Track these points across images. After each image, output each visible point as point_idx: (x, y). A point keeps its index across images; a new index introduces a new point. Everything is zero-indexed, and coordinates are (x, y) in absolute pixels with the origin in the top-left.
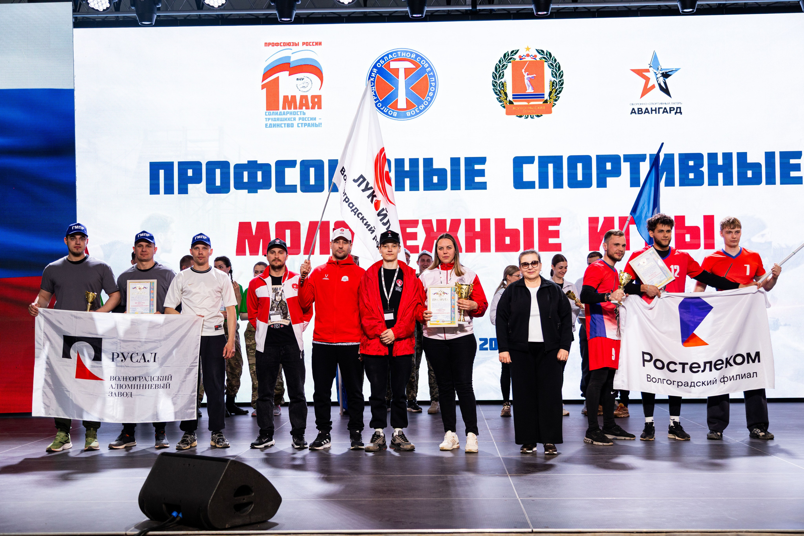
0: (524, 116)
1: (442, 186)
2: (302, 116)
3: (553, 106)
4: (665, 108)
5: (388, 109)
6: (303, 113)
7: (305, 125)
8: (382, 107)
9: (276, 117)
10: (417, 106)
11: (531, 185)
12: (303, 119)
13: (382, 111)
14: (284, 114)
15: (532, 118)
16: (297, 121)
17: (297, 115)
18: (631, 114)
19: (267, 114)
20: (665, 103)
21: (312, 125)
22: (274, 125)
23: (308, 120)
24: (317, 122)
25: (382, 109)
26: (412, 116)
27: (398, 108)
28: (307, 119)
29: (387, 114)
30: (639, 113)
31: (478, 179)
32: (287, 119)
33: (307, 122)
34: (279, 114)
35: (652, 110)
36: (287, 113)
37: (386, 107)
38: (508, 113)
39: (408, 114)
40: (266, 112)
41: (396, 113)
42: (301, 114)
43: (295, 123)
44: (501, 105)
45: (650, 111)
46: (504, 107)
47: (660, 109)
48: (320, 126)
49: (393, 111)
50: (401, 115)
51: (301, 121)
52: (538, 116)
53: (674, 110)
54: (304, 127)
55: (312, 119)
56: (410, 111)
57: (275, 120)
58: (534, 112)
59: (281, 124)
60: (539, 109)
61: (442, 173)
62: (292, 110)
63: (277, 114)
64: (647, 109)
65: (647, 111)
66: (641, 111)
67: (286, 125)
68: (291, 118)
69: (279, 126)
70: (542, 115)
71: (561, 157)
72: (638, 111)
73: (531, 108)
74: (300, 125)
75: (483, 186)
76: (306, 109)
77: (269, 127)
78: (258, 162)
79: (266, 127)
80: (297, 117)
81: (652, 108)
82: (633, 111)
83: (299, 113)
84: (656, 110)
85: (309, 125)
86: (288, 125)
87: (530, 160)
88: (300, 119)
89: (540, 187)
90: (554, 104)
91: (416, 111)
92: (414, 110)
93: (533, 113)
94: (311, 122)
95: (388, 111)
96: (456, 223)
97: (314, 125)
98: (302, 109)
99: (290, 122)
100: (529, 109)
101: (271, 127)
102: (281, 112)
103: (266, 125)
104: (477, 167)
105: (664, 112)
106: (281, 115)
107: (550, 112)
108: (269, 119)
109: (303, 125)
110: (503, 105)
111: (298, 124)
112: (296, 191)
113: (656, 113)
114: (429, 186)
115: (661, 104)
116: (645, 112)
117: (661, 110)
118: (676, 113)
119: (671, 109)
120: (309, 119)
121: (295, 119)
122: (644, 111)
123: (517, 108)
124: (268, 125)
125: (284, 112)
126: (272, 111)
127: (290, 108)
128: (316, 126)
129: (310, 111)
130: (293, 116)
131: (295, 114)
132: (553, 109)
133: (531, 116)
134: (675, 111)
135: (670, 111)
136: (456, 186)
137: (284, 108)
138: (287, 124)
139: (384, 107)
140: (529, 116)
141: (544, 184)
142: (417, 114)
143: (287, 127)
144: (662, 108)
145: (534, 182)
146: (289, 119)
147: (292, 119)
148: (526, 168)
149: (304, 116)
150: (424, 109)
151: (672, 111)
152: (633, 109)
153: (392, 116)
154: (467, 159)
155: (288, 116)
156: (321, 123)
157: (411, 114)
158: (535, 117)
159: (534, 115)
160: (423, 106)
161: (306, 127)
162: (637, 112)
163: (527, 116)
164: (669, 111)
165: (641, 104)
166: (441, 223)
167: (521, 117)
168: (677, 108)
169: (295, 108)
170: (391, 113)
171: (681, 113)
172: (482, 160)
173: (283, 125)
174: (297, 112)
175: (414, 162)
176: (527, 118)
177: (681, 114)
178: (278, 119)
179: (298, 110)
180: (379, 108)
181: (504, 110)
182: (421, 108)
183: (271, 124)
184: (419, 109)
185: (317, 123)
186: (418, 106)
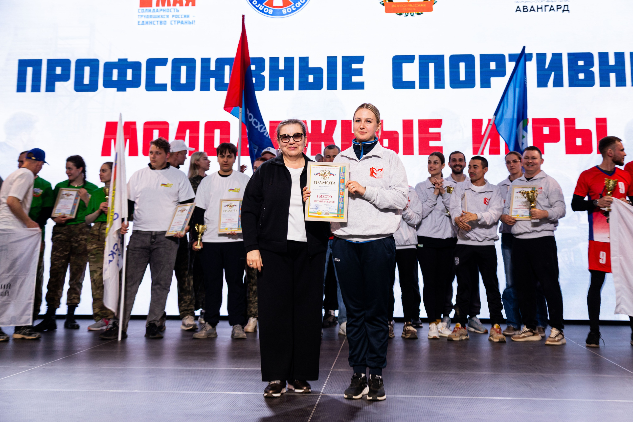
0: (404, 13)
1: (317, 86)
2: (176, 13)
3: (434, 3)
4: (552, 6)
5: (263, 7)
6: (177, 10)
7: (178, 22)
8: (257, 4)
9: (149, 14)
10: (293, 4)
11: (410, 85)
12: (177, 16)
13: (258, 9)
14: (157, 11)
15: (412, 16)
16: (170, 18)
17: (171, 12)
18: (516, 12)
19: (140, 11)
20: (552, 1)
21: (185, 22)
22: (147, 23)
23: (182, 18)
24: (190, 19)
25: (257, 6)
26: (288, 13)
27: (274, 5)
28: (180, 16)
29: (262, 11)
30: (524, 11)
31: (355, 79)
32: (160, 16)
33: (180, 20)
34: (152, 11)
35: (538, 8)
36: (161, 10)
37: (261, 4)
38: (387, 11)
39: (284, 12)
40: (139, 10)
41: (272, 11)
42: (174, 12)
43: (168, 20)
44: (380, 3)
45: (536, 9)
46: (383, 5)
47: (546, 7)
48: (194, 23)
49: (269, 9)
50: (277, 13)
51: (174, 19)
52: (418, 14)
53: (560, 8)
54: (178, 24)
55: (185, 16)
56: (286, 9)
57: (147, 17)
58: (415, 9)
59: (154, 21)
60: (419, 7)
61: (318, 71)
62: (166, 7)
63: (150, 11)
64: (532, 7)
65: (532, 9)
66: (526, 9)
67: (159, 23)
68: (164, 15)
69: (151, 23)
70: (422, 13)
71: (442, 57)
72: (524, 9)
73: (411, 6)
74: (173, 23)
75: (360, 86)
76: (180, 6)
77: (142, 24)
78: (129, 60)
79: (139, 24)
80: (170, 14)
81: (537, 6)
82: (518, 9)
83: (172, 10)
84: (541, 8)
85: (182, 23)
86: (161, 23)
87: (410, 59)
88: (173, 16)
89: (421, 87)
90: (434, 2)
91: (292, 9)
92: (291, 7)
93: (413, 11)
94: (185, 19)
95: (264, 8)
96: (331, 124)
97: (187, 23)
98: (175, 6)
99: (163, 20)
100: (409, 7)
101: (144, 24)
102: (154, 10)
103: (139, 22)
104: (355, 66)
105: (550, 10)
106: (154, 12)
107: (431, 10)
108: (142, 16)
109: (176, 22)
110: (383, 3)
111: (171, 21)
112: (165, 90)
113: (542, 11)
114: (304, 86)
115: (548, 1)
116: (531, 10)
117: (548, 8)
118: (563, 11)
119: (559, 7)
120: (183, 16)
121: (168, 16)
122: (529, 9)
123: (396, 6)
124: (141, 23)
125: (157, 9)
126: (145, 8)
127: (163, 5)
128: (190, 23)
129: (184, 7)
130: (166, 13)
131: (168, 11)
132: (434, 6)
133: (411, 14)
134: (562, 9)
135: (558, 8)
136: (332, 86)
137: (158, 5)
138: (160, 21)
139: (259, 5)
140: (409, 14)
141: (424, 84)
142: (293, 11)
143: (160, 24)
144: (548, 6)
145: (413, 83)
146: (162, 16)
147: (165, 17)
148: (406, 67)
149: (178, 14)
150: (301, 6)
151: (559, 10)
152: (518, 7)
153: (267, 13)
154: (344, 58)
155: (162, 13)
156: (195, 21)
157: (287, 12)
158: (415, 14)
159: (414, 13)
160: (299, 4)
161: (179, 24)
162: (522, 9)
163: (407, 14)
164: (555, 9)
165: (526, 2)
166: (316, 124)
167: (400, 14)
168: (565, 6)
169: (169, 5)
170: (266, 10)
171: (568, 10)
172: (360, 60)
173: (156, 23)
174: (171, 9)
175: (289, 61)
176: (407, 16)
177: (569, 12)
178: (151, 17)
179: (172, 7)
180: (254, 6)
181: (384, 7)
182: (298, 5)
183: (143, 22)
184: (295, 7)
185: (191, 21)
186: (295, 3)
